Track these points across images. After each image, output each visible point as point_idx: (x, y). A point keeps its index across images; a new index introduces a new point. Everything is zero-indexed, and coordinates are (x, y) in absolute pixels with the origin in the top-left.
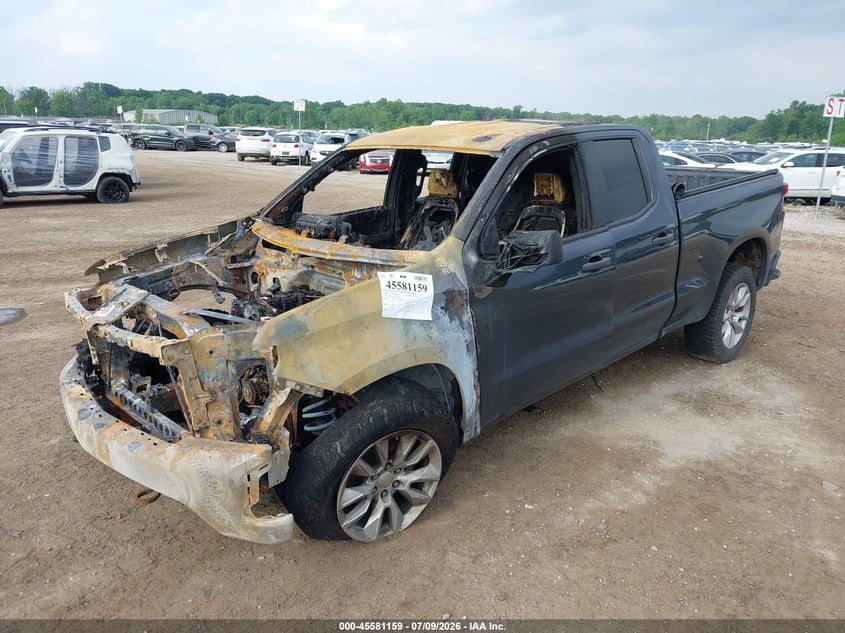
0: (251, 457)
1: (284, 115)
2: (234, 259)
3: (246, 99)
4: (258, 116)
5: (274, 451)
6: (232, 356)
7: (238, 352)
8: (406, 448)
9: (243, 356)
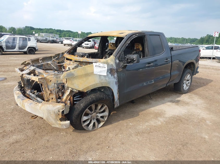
0: (60, 106)
1: (76, 35)
2: (59, 63)
3: (66, 31)
4: (69, 36)
5: (65, 105)
6: (56, 82)
7: (57, 81)
8: (99, 107)
9: (59, 82)
